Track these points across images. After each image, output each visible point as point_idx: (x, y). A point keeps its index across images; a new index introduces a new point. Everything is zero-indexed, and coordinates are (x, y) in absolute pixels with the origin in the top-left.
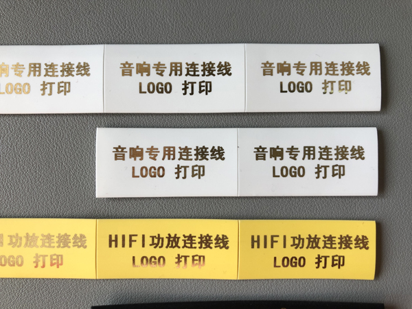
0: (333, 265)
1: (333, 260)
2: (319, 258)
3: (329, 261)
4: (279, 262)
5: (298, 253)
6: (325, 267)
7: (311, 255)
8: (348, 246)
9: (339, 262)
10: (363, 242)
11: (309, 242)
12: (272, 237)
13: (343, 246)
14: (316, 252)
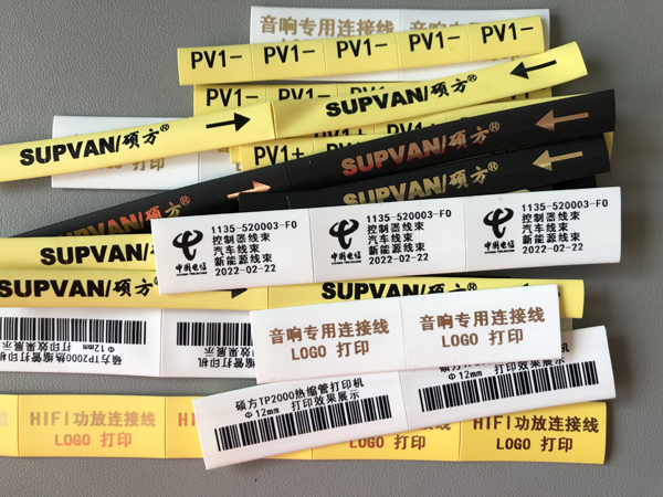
0: (560, 448)
1: (560, 443)
2: (545, 440)
3: (556, 443)
4: (502, 444)
5: (523, 435)
6: (551, 450)
7: (536, 437)
8: (576, 428)
9: (566, 445)
10: (592, 425)
11: (535, 423)
12: (496, 417)
13: (571, 428)
14: (542, 434)
